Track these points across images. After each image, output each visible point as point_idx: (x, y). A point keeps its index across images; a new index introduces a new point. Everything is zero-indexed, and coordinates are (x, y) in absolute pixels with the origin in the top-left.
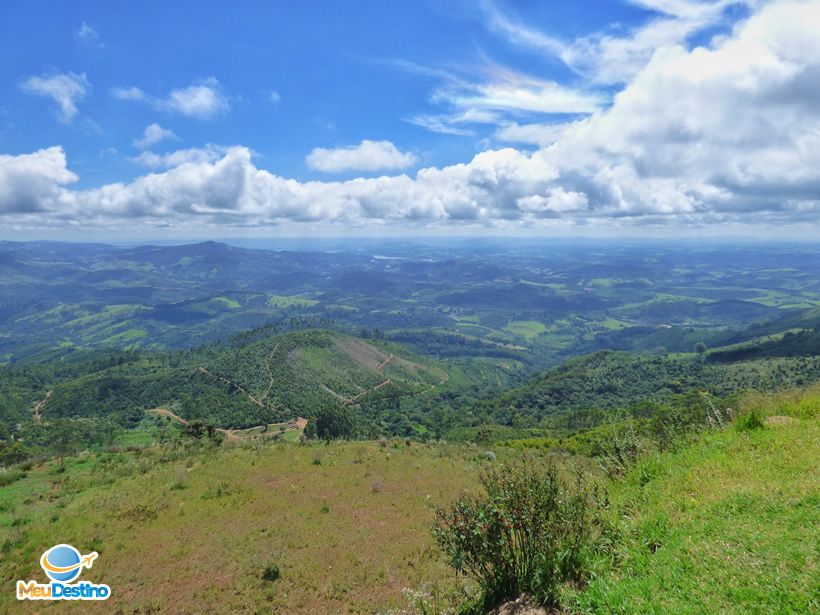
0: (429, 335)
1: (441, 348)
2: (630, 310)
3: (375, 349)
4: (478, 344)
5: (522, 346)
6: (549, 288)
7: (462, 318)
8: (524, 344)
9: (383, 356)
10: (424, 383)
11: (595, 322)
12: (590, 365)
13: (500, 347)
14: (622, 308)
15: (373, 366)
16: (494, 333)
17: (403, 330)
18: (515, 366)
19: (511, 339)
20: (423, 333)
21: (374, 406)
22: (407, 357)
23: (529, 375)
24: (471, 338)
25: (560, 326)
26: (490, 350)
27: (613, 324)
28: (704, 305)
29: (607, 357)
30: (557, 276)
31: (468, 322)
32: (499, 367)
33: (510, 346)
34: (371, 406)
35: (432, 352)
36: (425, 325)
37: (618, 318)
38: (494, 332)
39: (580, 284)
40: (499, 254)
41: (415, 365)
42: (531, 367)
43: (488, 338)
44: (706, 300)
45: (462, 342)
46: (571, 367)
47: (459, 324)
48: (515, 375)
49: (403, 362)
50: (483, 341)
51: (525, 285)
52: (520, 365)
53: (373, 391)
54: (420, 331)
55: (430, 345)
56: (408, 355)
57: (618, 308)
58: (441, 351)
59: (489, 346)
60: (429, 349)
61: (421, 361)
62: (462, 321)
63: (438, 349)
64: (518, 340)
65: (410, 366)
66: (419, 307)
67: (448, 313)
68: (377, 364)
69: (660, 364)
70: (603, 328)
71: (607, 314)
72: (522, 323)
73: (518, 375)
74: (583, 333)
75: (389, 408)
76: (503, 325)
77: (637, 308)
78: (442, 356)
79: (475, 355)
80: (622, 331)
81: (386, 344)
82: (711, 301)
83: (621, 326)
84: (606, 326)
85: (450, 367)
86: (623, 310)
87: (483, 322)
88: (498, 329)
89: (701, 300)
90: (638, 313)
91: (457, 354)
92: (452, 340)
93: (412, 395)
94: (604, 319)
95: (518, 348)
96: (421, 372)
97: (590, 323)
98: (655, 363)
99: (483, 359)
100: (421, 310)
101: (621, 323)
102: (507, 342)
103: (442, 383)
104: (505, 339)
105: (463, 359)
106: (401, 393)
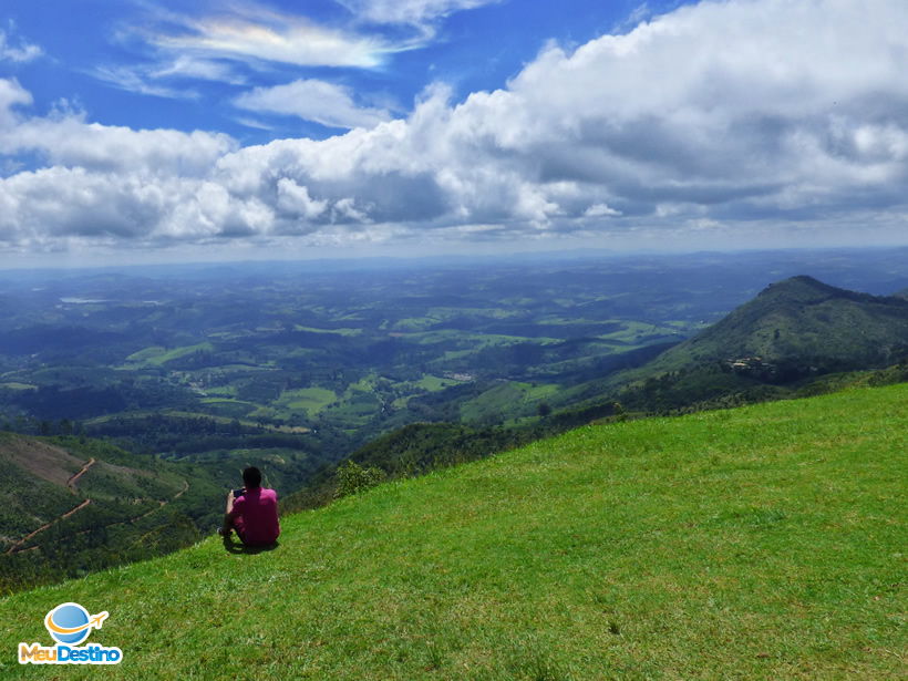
0: (158, 421)
1: (180, 441)
2: (454, 360)
3: (62, 451)
4: (235, 429)
5: (304, 426)
6: (338, 336)
7: (210, 391)
8: (306, 423)
9: (77, 462)
10: (149, 499)
11: (406, 382)
12: (395, 447)
13: (270, 431)
14: (442, 359)
15: (60, 480)
16: (261, 410)
17: (115, 417)
18: (294, 458)
19: (286, 417)
20: (149, 418)
21: (65, 547)
22: (119, 460)
23: (314, 470)
24: (225, 420)
25: (356, 392)
26: (255, 437)
27: (432, 384)
28: (550, 347)
29: (420, 434)
30: (349, 317)
31: (219, 396)
32: (267, 463)
33: (285, 429)
34: (58, 548)
35: (165, 447)
36: (153, 405)
37: (439, 375)
38: (261, 408)
39: (383, 327)
40: (262, 288)
41: (132, 472)
42: (318, 458)
43: (251, 419)
44: (551, 340)
45: (212, 428)
46: (369, 454)
47: (208, 400)
48: (292, 473)
49: (112, 469)
50: (242, 423)
51: (303, 332)
52: (300, 455)
53: (61, 520)
54: (143, 416)
55: (160, 437)
56: (121, 456)
57: (438, 360)
58: (178, 445)
59: (254, 431)
60: (159, 443)
61: (143, 465)
62: (210, 396)
63: (173, 443)
64: (297, 419)
65: (125, 474)
66: (141, 378)
67: (187, 385)
68: (67, 476)
69: (489, 436)
70: (418, 391)
71: (424, 369)
72: (303, 392)
73: (299, 471)
74: (391, 399)
75: (90, 546)
76: (273, 398)
77: (464, 358)
78: (181, 453)
79: (234, 446)
80: (443, 393)
81: (82, 442)
82: (558, 340)
83: (443, 385)
84: (422, 388)
85: (191, 469)
86: (445, 362)
87: (243, 395)
88: (266, 403)
89: (546, 341)
90: (464, 364)
91: (204, 448)
92: (196, 427)
93: (128, 521)
94: (420, 378)
95: (297, 429)
96: (143, 483)
97: (400, 384)
98: (483, 435)
99: (245, 452)
100: (144, 382)
101: (441, 380)
102: (279, 423)
103: (178, 495)
104: (277, 417)
105: (213, 455)
106: (111, 520)
